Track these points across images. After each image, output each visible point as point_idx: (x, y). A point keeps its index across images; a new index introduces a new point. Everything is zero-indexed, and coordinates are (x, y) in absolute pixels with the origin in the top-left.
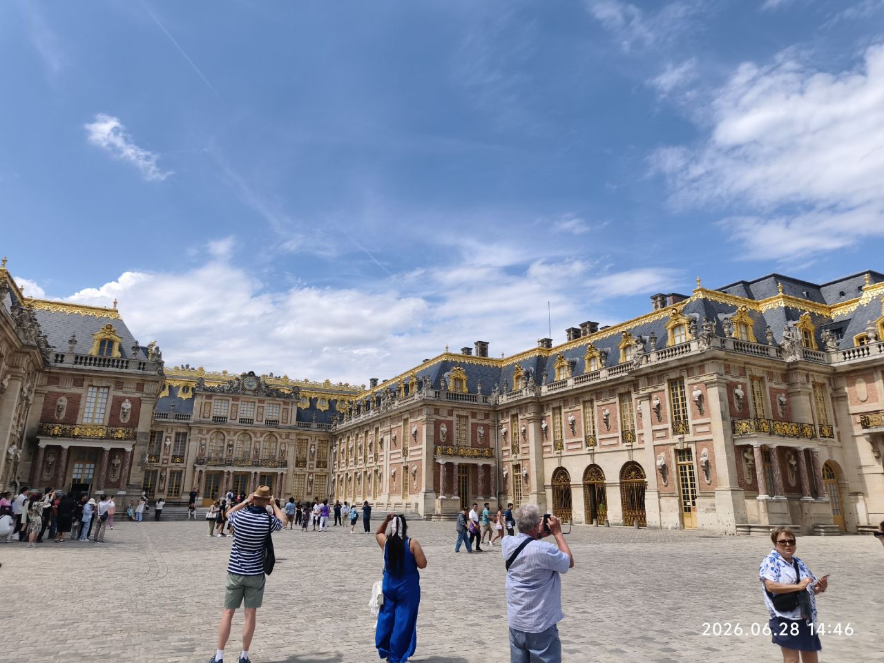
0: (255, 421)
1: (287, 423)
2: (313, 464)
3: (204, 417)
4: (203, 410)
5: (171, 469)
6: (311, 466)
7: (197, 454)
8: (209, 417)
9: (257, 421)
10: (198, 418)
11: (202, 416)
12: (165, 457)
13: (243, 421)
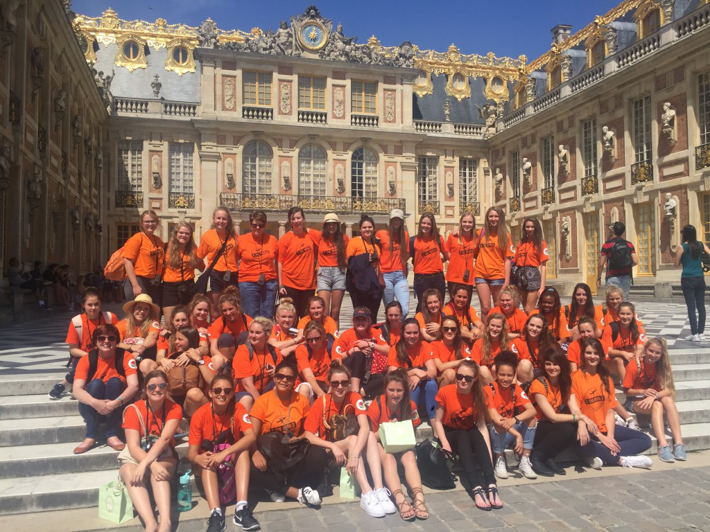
0: (329, 116)
1: (394, 121)
2: (452, 207)
3: (224, 109)
4: (219, 92)
5: (170, 220)
6: (449, 212)
7: (220, 190)
8: (234, 109)
9: (334, 117)
10: (212, 110)
11: (219, 106)
12: (155, 195)
13: (303, 115)
